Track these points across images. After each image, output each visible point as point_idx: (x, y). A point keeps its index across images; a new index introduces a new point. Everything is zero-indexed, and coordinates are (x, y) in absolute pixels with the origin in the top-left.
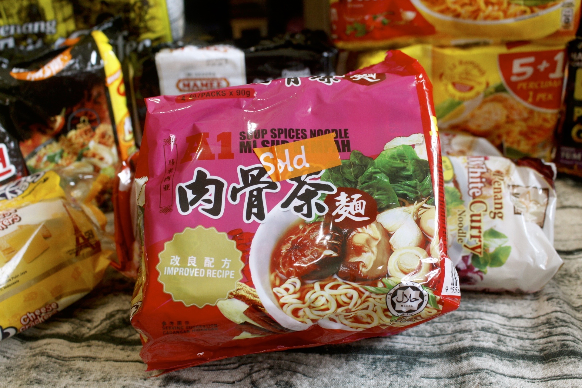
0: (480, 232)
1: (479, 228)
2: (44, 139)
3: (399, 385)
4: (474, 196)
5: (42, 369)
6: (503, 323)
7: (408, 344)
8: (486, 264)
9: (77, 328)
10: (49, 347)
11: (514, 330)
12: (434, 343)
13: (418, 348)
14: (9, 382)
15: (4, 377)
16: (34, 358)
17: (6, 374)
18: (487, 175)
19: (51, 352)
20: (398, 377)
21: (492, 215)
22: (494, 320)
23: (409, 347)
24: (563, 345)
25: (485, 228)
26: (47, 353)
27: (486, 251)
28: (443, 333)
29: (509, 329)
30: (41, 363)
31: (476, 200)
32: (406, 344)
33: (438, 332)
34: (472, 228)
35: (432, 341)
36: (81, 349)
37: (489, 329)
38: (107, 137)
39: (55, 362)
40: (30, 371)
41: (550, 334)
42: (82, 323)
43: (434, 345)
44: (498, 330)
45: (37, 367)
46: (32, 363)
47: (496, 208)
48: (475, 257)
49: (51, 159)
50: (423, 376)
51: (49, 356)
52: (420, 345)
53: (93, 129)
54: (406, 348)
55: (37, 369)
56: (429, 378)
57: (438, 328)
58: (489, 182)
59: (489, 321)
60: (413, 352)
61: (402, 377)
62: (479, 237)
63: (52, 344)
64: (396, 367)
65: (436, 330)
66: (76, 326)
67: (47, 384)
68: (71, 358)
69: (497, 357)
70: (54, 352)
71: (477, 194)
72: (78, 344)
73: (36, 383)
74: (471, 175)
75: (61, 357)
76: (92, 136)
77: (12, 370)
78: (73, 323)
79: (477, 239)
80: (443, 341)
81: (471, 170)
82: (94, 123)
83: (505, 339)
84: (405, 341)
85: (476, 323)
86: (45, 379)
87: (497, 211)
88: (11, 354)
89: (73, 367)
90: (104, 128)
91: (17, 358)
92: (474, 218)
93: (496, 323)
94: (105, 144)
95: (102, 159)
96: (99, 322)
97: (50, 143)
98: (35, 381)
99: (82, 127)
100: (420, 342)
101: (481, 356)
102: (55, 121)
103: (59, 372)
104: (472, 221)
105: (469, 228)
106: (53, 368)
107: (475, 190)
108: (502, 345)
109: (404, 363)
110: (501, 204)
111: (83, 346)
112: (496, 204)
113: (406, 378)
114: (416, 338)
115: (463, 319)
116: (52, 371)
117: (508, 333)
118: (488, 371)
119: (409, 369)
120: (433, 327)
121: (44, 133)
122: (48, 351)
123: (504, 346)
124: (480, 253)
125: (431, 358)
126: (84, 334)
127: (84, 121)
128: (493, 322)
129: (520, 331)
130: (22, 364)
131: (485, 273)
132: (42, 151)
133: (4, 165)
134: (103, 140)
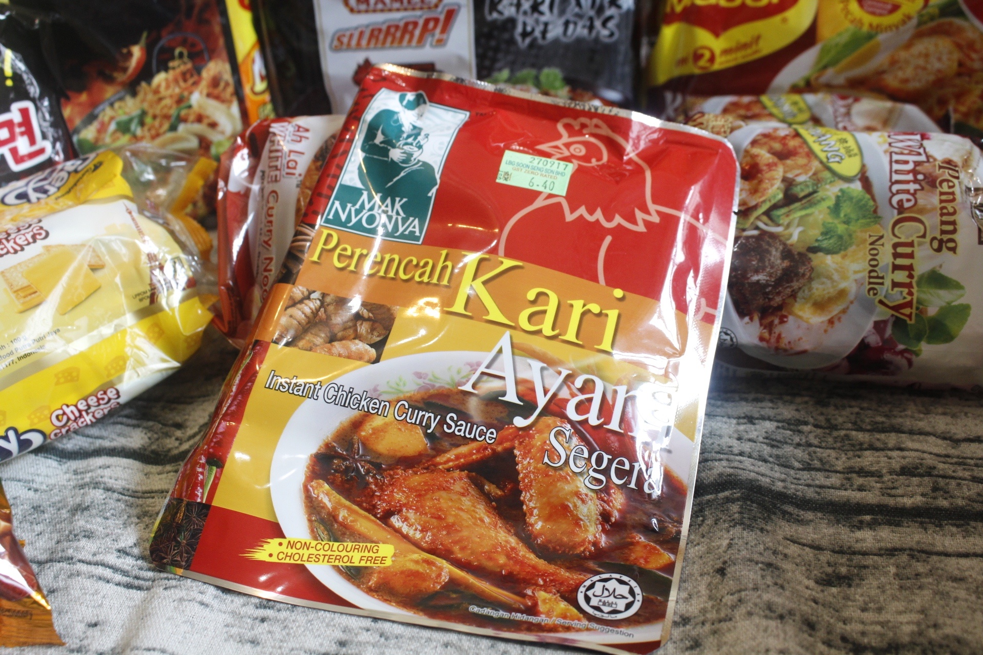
0: (911, 276)
1: (909, 269)
2: (110, 92)
3: (747, 544)
4: (901, 208)
5: (94, 512)
6: (944, 452)
7: (763, 475)
8: (919, 338)
9: (157, 439)
10: (107, 472)
11: (965, 464)
12: (810, 482)
13: (779, 486)
14: (38, 535)
15: (28, 524)
16: (82, 491)
17: (30, 518)
18: (926, 168)
19: (111, 483)
20: (744, 529)
21: (936, 244)
22: (925, 447)
23: (765, 481)
25: (921, 268)
26: (105, 483)
27: (921, 312)
28: (827, 467)
29: (956, 463)
30: (92, 502)
31: (904, 214)
32: (758, 473)
33: (817, 463)
34: (896, 268)
35: (805, 477)
36: (164, 476)
37: (917, 468)
38: (222, 85)
39: (119, 500)
40: (74, 515)
42: (166, 429)
43: (809, 486)
44: (935, 468)
45: (87, 508)
46: (78, 500)
47: (943, 232)
48: (899, 324)
49: (124, 128)
50: (788, 537)
51: (108, 489)
52: (783, 481)
53: (198, 70)
54: (758, 480)
55: (85, 513)
56: (799, 543)
57: (817, 457)
58: (931, 182)
59: (917, 450)
60: (771, 491)
61: (752, 531)
62: (909, 286)
63: (113, 468)
64: (740, 513)
65: (812, 460)
66: (156, 436)
67: (103, 538)
68: (146, 492)
69: (930, 523)
70: (117, 482)
71: (906, 205)
72: (159, 468)
73: (85, 536)
74: (896, 167)
75: (128, 490)
76: (196, 84)
77: (43, 512)
78: (149, 429)
79: (904, 291)
80: (828, 482)
81: (896, 157)
82: (198, 58)
83: (947, 484)
84: (756, 469)
85: (890, 458)
86: (101, 529)
87: (945, 237)
88: (42, 483)
89: (150, 508)
90: (216, 67)
91: (51, 490)
92: (901, 250)
93: (931, 453)
94: (217, 98)
95: (213, 125)
96: (196, 429)
97: (121, 99)
98: (83, 534)
99: (179, 66)
100: (783, 476)
101: (898, 525)
102: (130, 54)
103: (126, 517)
104: (896, 255)
105: (890, 268)
106: (114, 509)
107: (904, 197)
108: (942, 496)
109: (754, 505)
110: (953, 223)
111: (168, 472)
112: (944, 223)
113: (759, 533)
114: (777, 468)
115: (866, 449)
116: (113, 515)
117: (954, 471)
118: (912, 552)
119: (764, 519)
120: (809, 454)
121: (110, 80)
122: (106, 479)
123: (946, 499)
124: (910, 316)
125: (803, 510)
126: (169, 450)
127: (181, 55)
128: (924, 452)
129: (976, 465)
130: (60, 502)
131: (917, 354)
132: (106, 113)
133: (32, 141)
134: (215, 90)
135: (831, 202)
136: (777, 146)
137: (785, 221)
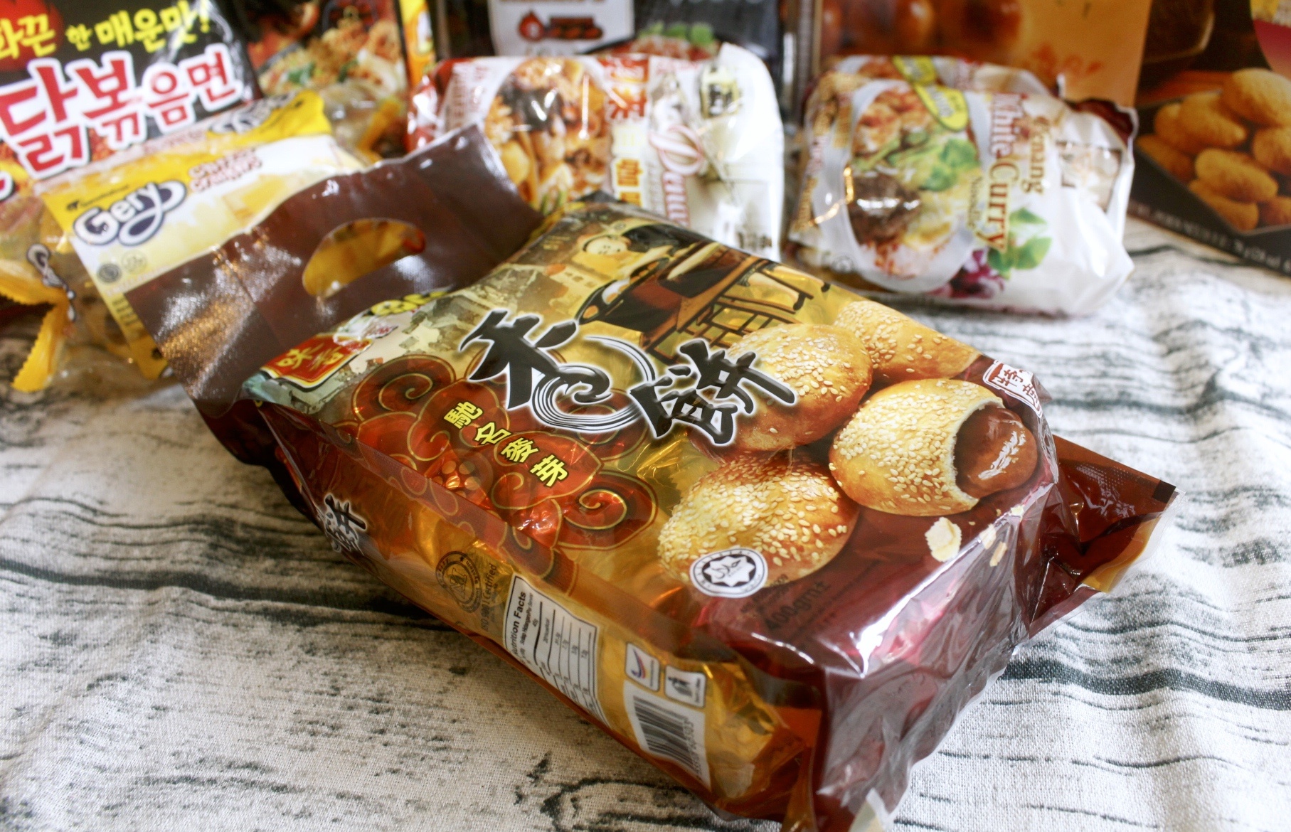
0: (1004, 212)
1: (1003, 206)
2: (283, 44)
4: (999, 155)
8: (1010, 264)
18: (1023, 123)
21: (1026, 186)
24: (1122, 393)
25: (1013, 205)
27: (1011, 244)
31: (1002, 161)
34: (992, 205)
38: (387, 45)
41: (1104, 375)
47: (1033, 176)
48: (993, 253)
49: (295, 79)
53: (366, 29)
58: (1025, 134)
62: (1002, 221)
71: (1004, 153)
74: (997, 121)
76: (364, 42)
79: (998, 225)
81: (998, 113)
82: (367, 18)
87: (1034, 180)
90: (384, 28)
92: (997, 190)
94: (384, 56)
95: (378, 82)
97: (293, 51)
99: (348, 25)
102: (302, 13)
104: (993, 195)
105: (987, 205)
107: (1001, 146)
110: (1041, 169)
112: (1033, 168)
121: (283, 32)
124: (1002, 246)
127: (351, 15)
131: (1007, 278)
132: (279, 64)
133: (225, 81)
134: (381, 48)
135: (940, 149)
136: (896, 102)
137: (899, 164)
